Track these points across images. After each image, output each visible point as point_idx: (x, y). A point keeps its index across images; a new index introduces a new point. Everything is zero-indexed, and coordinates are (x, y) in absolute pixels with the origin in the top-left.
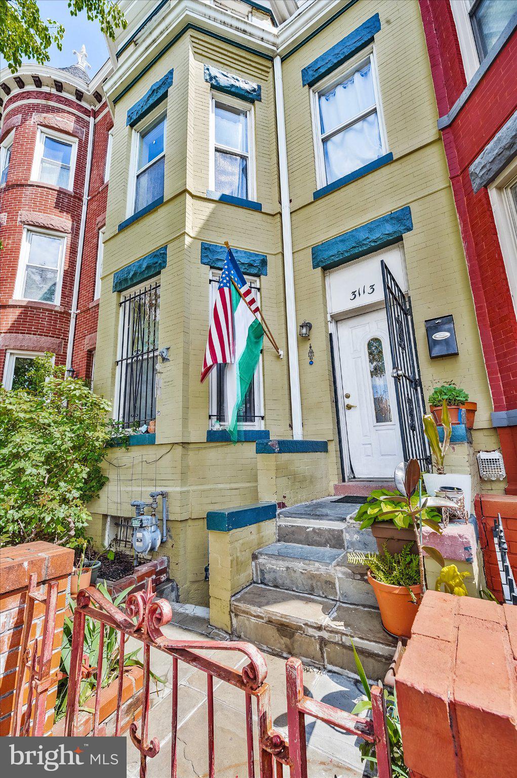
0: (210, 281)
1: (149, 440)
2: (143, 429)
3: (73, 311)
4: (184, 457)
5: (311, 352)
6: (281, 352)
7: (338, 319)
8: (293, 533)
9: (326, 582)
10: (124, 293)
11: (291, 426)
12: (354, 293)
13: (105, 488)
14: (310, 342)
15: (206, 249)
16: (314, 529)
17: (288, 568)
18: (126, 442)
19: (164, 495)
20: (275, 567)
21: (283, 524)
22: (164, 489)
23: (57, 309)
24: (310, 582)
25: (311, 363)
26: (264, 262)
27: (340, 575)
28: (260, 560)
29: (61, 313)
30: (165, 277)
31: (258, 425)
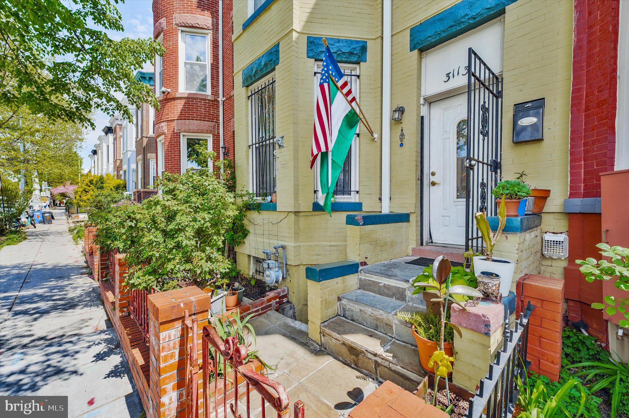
0: (315, 73)
1: (272, 207)
2: (269, 198)
3: (221, 99)
4: (296, 222)
5: (402, 135)
6: (376, 136)
7: (430, 101)
8: (369, 285)
9: (387, 324)
10: (250, 88)
11: (380, 199)
12: (448, 75)
13: (248, 238)
14: (402, 125)
15: (311, 42)
16: (385, 284)
17: (361, 310)
18: (258, 207)
19: (283, 247)
20: (352, 308)
21: (363, 277)
22: (283, 243)
23: (209, 98)
24: (375, 322)
25: (402, 145)
26: (364, 49)
27: (396, 322)
28: (343, 302)
29: (212, 101)
30: (278, 74)
31: (353, 198)
